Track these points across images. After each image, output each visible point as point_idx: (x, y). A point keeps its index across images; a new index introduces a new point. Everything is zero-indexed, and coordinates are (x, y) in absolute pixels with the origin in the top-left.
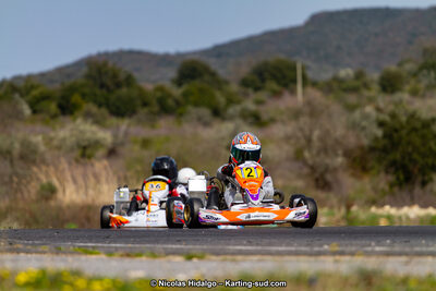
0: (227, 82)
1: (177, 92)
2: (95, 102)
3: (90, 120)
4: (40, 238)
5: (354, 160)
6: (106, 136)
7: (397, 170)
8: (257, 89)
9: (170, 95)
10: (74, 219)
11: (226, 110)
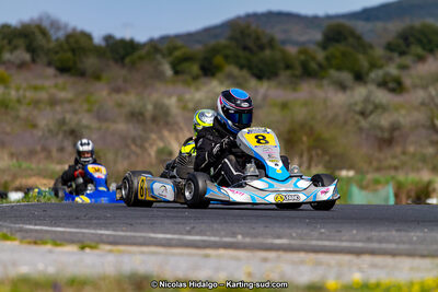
0: (371, 47)
1: (320, 55)
2: (237, 64)
8: (402, 53)
9: (314, 58)
11: (367, 74)
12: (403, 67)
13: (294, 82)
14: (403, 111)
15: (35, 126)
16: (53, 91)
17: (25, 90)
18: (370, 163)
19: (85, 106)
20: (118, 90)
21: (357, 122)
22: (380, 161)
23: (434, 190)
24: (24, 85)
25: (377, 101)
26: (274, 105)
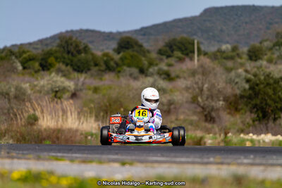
0: (149, 52)
1: (117, 57)
2: (64, 62)
3: (60, 74)
4: (28, 150)
5: (230, 104)
6: (70, 85)
7: (258, 110)
8: (168, 56)
9: (112, 59)
10: (48, 137)
11: (147, 70)
12: (170, 65)
13: (100, 74)
23: (205, 143)
26: (90, 89)
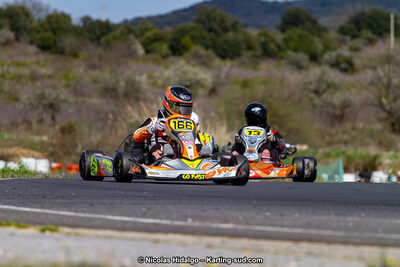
0: (325, 30)
1: (279, 37)
2: (203, 45)
3: (193, 62)
6: (206, 76)
8: (354, 37)
9: (273, 40)
11: (322, 56)
12: (355, 50)
13: (254, 62)
14: (353, 90)
15: (17, 99)
16: (34, 67)
17: (8, 66)
18: (323, 138)
19: (63, 82)
20: (93, 67)
21: (312, 99)
22: (331, 135)
23: (381, 164)
24: (9, 62)
25: (330, 81)
26: (236, 83)
